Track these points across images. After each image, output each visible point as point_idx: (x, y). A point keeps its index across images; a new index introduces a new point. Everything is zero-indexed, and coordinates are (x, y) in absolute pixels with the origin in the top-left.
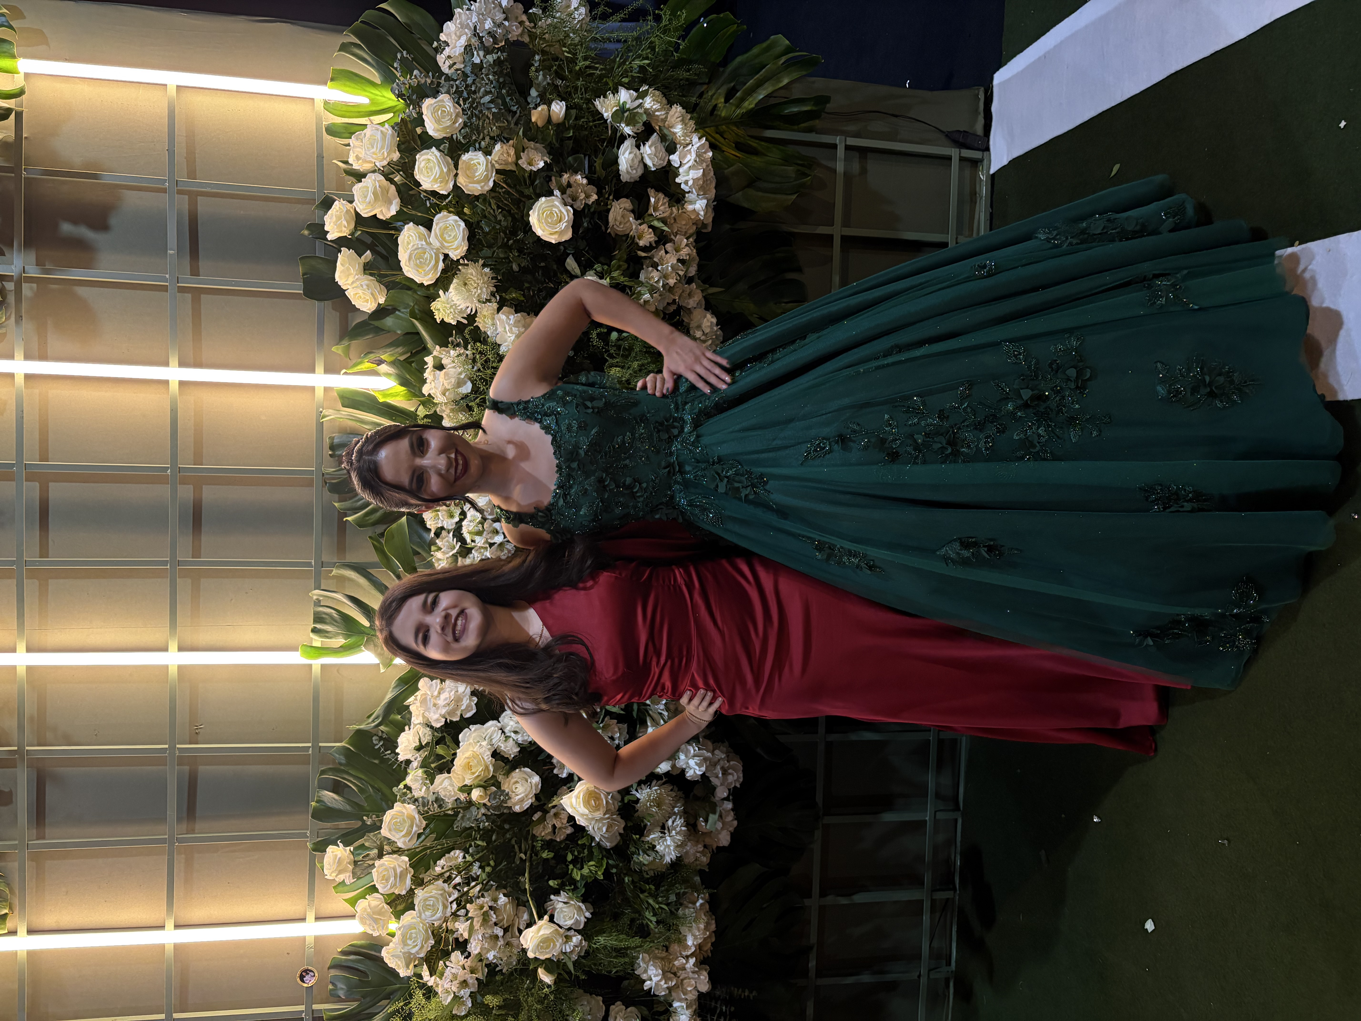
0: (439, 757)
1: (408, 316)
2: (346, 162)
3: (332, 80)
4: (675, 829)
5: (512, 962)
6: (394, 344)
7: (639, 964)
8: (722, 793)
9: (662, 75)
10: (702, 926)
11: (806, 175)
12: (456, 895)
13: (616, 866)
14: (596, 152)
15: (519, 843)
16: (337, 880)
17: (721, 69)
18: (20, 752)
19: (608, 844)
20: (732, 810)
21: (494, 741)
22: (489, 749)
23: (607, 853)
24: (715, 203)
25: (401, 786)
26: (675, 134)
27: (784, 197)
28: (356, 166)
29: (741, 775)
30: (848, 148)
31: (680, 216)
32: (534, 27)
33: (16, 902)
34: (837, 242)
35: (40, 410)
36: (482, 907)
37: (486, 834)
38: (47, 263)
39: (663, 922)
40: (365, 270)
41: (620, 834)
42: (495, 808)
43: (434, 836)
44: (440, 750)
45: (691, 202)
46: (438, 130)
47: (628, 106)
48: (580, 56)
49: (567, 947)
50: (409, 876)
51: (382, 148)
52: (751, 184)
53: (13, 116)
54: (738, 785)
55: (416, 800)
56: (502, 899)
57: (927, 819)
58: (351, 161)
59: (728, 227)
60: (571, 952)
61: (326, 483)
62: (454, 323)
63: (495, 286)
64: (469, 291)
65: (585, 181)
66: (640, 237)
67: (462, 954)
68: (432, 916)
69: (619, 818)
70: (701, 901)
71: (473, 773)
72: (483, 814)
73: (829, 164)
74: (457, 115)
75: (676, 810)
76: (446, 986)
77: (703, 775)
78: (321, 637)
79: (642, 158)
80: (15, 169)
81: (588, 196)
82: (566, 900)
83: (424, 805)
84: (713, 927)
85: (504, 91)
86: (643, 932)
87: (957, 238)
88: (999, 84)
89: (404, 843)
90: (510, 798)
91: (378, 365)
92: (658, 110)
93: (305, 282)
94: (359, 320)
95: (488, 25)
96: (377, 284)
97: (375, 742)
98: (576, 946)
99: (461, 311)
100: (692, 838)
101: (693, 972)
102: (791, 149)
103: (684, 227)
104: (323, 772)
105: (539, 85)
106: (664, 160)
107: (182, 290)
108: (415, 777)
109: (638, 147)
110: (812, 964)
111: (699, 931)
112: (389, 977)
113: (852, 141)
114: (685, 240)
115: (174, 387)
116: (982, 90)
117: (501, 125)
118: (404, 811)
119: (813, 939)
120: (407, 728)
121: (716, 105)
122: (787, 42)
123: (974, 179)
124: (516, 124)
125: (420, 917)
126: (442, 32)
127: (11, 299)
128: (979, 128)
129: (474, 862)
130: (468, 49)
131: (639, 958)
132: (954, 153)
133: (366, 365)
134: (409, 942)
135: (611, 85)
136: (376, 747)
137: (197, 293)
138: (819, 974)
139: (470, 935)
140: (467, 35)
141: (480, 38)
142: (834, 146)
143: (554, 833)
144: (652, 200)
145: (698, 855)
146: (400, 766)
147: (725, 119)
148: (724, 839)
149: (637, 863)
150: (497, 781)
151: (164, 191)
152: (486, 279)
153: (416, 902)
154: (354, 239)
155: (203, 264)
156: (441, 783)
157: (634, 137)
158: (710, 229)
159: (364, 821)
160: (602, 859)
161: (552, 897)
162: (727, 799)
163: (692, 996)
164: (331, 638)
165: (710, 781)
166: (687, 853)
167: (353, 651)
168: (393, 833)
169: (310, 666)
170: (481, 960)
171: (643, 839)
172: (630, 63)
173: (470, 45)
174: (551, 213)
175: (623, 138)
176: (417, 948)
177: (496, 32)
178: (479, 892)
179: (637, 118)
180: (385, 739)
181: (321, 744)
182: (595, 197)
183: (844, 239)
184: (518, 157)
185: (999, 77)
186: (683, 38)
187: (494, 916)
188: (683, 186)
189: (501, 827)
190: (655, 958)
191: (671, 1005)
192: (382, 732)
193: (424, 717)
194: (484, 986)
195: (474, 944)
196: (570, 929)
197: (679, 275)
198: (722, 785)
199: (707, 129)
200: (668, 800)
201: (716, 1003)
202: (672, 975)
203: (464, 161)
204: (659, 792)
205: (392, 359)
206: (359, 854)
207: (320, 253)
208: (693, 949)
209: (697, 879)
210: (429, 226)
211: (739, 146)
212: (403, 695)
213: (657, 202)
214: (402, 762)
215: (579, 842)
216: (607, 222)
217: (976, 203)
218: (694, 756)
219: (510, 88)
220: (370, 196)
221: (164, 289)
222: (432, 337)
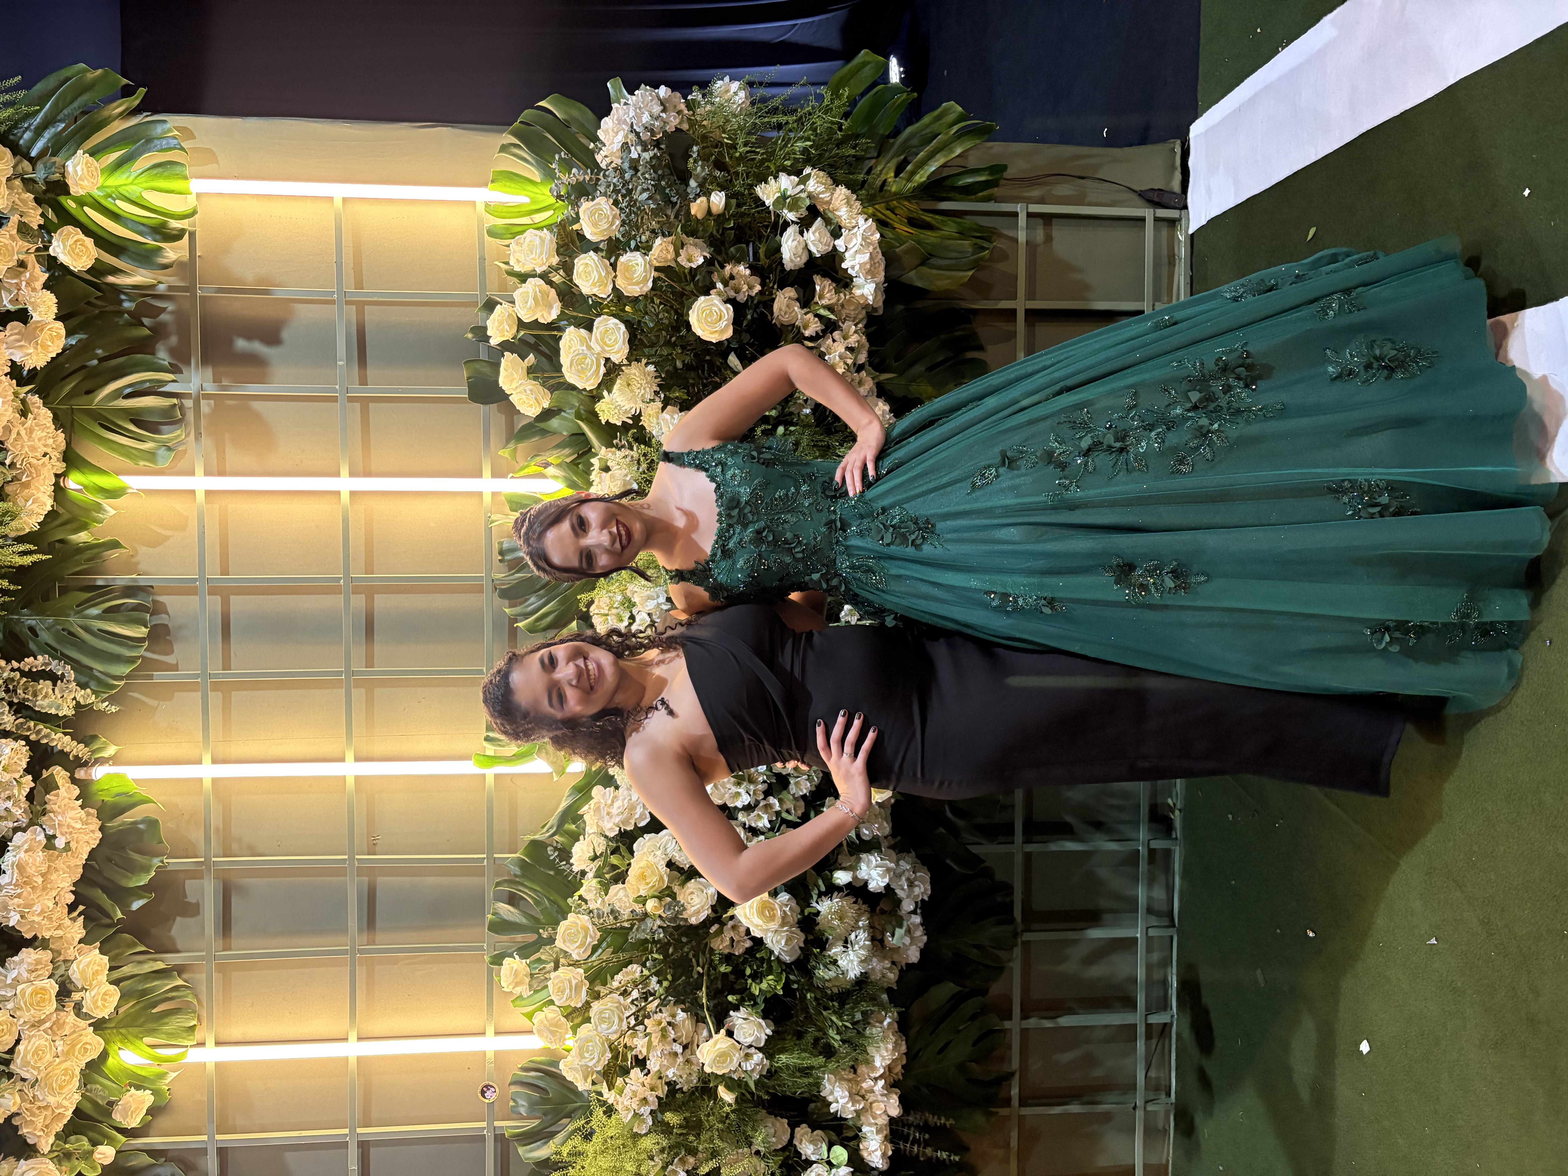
0: (614, 867)
1: (572, 417)
2: (507, 263)
3: (493, 182)
4: (858, 943)
5: (692, 1081)
6: (560, 446)
7: (825, 1086)
8: (908, 906)
9: (827, 154)
10: (890, 1046)
11: (983, 249)
12: (634, 1009)
13: (797, 982)
14: (760, 237)
15: (696, 956)
16: (514, 992)
17: (891, 141)
18: (207, 863)
19: (788, 958)
20: (922, 924)
21: (668, 850)
22: (663, 859)
23: (787, 968)
24: (886, 285)
25: (576, 897)
26: (840, 217)
27: (962, 274)
28: (517, 268)
29: (929, 887)
30: (1030, 215)
31: (849, 300)
32: (693, 115)
33: (204, 1014)
34: (1021, 316)
35: (220, 524)
36: (660, 1023)
37: (663, 947)
38: (223, 380)
39: (849, 1042)
40: (528, 373)
41: (800, 948)
42: (670, 920)
43: (610, 950)
44: (614, 860)
45: (859, 287)
46: (596, 234)
47: (789, 193)
48: (740, 141)
49: (748, 1065)
50: (584, 989)
51: (541, 253)
52: (924, 262)
53: (186, 236)
54: (926, 898)
55: (591, 912)
56: (681, 1015)
57: (1138, 935)
58: (511, 263)
59: (902, 307)
60: (753, 1070)
61: (496, 589)
62: (619, 424)
63: (659, 385)
64: (632, 391)
65: (748, 272)
66: (806, 327)
67: (642, 1071)
68: (608, 1029)
69: (798, 931)
70: (888, 1020)
71: (648, 884)
72: (659, 927)
73: (1011, 233)
74: (614, 217)
75: (860, 924)
76: (625, 1103)
77: (888, 887)
78: (493, 745)
79: (806, 245)
80: (190, 289)
81: (751, 288)
82: (745, 1016)
83: (599, 917)
84: (904, 1048)
85: (663, 183)
86: (829, 1052)
87: (1154, 305)
88: (1196, 137)
89: (579, 954)
90: (685, 909)
91: (545, 468)
92: (822, 193)
93: (471, 386)
94: (525, 422)
95: (646, 118)
96: (541, 388)
97: (550, 853)
98: (757, 1065)
99: (626, 412)
100: (878, 953)
101: (882, 1095)
102: (968, 221)
103: (852, 313)
104: (498, 884)
105: (697, 175)
106: (829, 246)
107: (351, 399)
108: (589, 887)
109: (801, 233)
110: (1015, 1092)
111: (887, 1051)
112: (569, 1095)
113: (1034, 208)
114: (854, 327)
115: (345, 497)
116: (1179, 142)
117: (661, 219)
118: (578, 922)
119: (1015, 1065)
120: (581, 837)
121: (885, 181)
122: (960, 109)
123: (1172, 240)
124: (676, 217)
125: (596, 1030)
126: (599, 127)
127: (190, 416)
128: (1176, 186)
129: (651, 975)
130: (625, 147)
131: (824, 1079)
132: (1148, 213)
133: (533, 469)
134: (586, 1055)
135: (773, 168)
136: (552, 858)
137: (365, 402)
138: (1023, 1103)
139: (648, 1051)
140: (624, 130)
141: (637, 134)
142: (1015, 215)
143: (733, 946)
144: (818, 288)
145: (885, 971)
146: (575, 877)
147: (895, 194)
148: (914, 955)
149: (819, 979)
150: (673, 892)
151: (332, 302)
152: (649, 378)
153: (592, 1014)
154: (517, 342)
155: (371, 372)
156: (616, 895)
157: (797, 223)
158: (881, 312)
159: (539, 934)
160: (781, 973)
161: (731, 1013)
162: (914, 912)
163: (883, 1121)
164: (504, 746)
165: (896, 894)
166: (873, 969)
167: (526, 759)
168: (568, 944)
169: (484, 776)
170: (660, 1078)
171: (825, 953)
172: (792, 145)
173: (627, 143)
174: (711, 312)
175: (786, 224)
176: (594, 1061)
177: (654, 125)
178: (657, 1007)
179: (799, 203)
180: (559, 850)
181: (495, 856)
182: (758, 288)
183: (1029, 312)
184: (677, 254)
185: (1196, 129)
186: (846, 116)
187: (673, 1032)
188: (850, 271)
189: (679, 941)
190: (842, 1079)
191: (861, 1131)
192: (557, 842)
193: (598, 826)
194: (664, 1105)
195: (653, 1060)
196: (750, 1046)
197: (847, 365)
198: (908, 897)
199: (876, 206)
200: (851, 912)
201: (909, 1129)
202: (860, 1098)
203: (622, 263)
204: (840, 904)
205: (559, 461)
206: (536, 968)
207: (483, 356)
208: (882, 1071)
209: (885, 997)
210: (589, 328)
211: (912, 222)
212: (578, 803)
213: (822, 290)
214: (577, 873)
215: (758, 956)
216: (772, 313)
217: (1174, 266)
218: (877, 866)
219: (669, 180)
220: (531, 302)
221: (334, 399)
222: (598, 438)
